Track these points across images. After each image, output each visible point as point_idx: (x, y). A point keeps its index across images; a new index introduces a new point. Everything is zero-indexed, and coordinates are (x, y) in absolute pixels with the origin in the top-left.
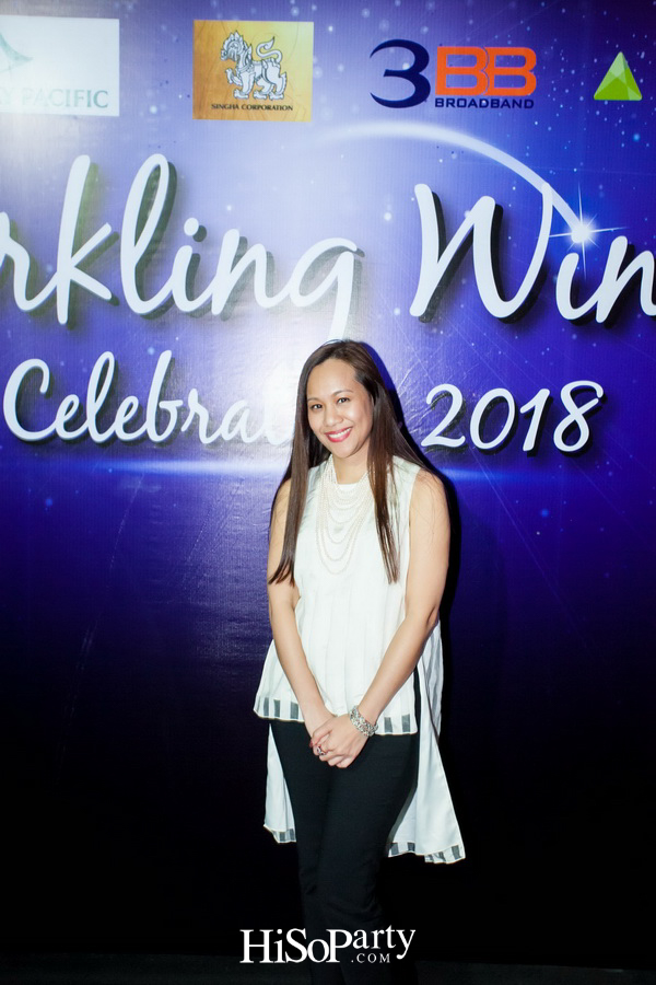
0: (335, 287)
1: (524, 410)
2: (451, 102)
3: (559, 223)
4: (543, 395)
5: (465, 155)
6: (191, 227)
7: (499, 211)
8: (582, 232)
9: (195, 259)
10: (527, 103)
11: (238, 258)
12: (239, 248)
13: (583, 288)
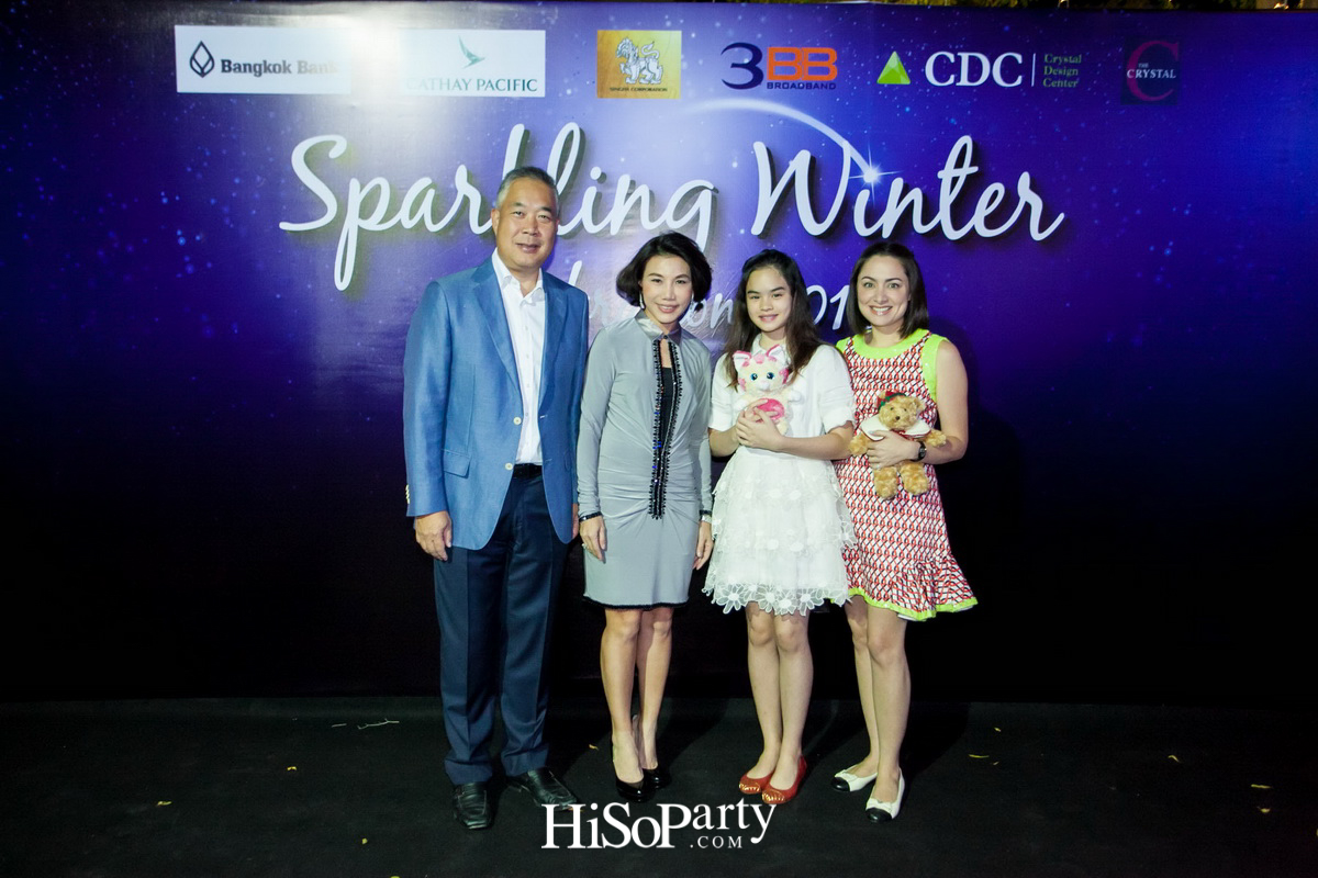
0: (698, 214)
1: (833, 300)
2: (778, 85)
3: (855, 169)
4: (846, 290)
5: (788, 121)
6: (595, 173)
7: (813, 161)
8: (871, 175)
9: (599, 197)
10: (831, 86)
11: (629, 195)
12: (630, 188)
13: (873, 214)
